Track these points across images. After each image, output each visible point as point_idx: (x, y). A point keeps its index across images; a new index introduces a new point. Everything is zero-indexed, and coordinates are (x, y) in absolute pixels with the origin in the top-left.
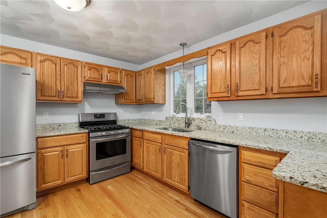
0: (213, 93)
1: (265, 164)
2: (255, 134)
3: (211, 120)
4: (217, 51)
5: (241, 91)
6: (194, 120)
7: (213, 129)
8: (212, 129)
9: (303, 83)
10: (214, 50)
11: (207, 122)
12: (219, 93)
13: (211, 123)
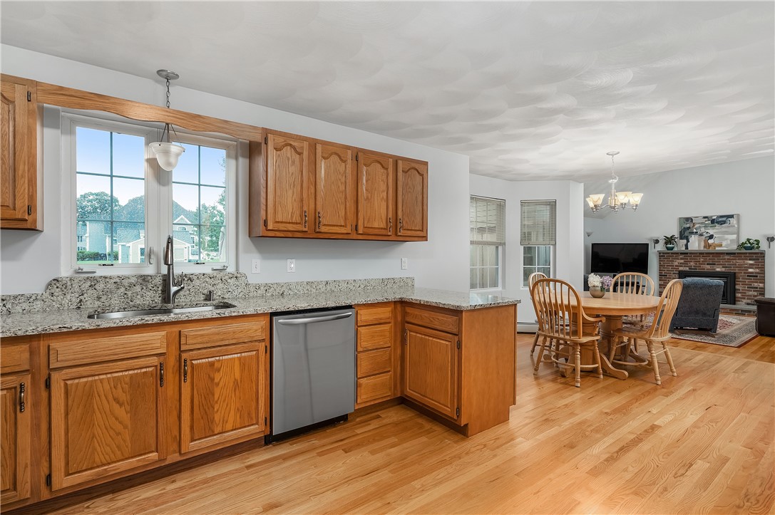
0: (278, 222)
1: (381, 319)
2: (314, 291)
3: (239, 275)
4: (287, 145)
5: (324, 225)
6: (190, 279)
7: (242, 293)
8: (240, 295)
11: (229, 281)
12: (289, 223)
13: (237, 283)
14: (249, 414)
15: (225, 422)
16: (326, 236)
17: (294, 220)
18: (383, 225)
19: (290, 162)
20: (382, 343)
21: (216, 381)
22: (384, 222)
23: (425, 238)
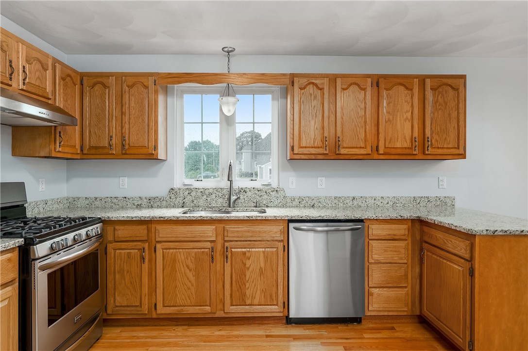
0: (303, 147)
1: (395, 235)
2: (342, 205)
3: (278, 190)
4: (310, 83)
5: (344, 148)
6: (245, 191)
7: (281, 204)
8: (280, 205)
9: (405, 145)
10: (304, 81)
11: (271, 193)
12: (312, 147)
13: (277, 195)
14: (271, 296)
15: (253, 298)
16: (347, 157)
17: (316, 145)
18: (407, 144)
19: (313, 97)
20: (396, 258)
21: (247, 266)
22: (408, 141)
23: (463, 156)
